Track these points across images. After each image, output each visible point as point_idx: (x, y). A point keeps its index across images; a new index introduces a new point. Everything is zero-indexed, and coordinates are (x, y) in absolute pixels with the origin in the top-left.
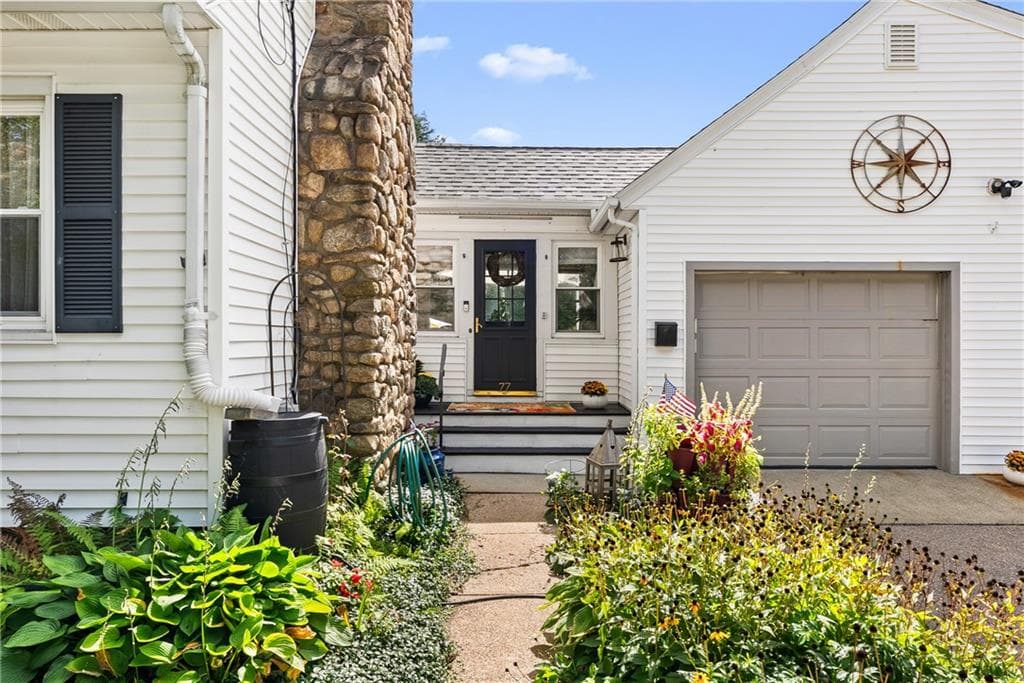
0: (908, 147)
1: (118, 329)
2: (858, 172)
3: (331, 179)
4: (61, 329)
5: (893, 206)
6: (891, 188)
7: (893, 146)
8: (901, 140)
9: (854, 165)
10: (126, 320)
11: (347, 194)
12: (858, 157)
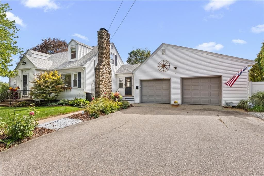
0: (165, 64)
1: (80, 87)
2: (159, 67)
3: (98, 75)
4: (78, 87)
5: (163, 71)
6: (162, 69)
7: (163, 64)
8: (164, 63)
9: (158, 66)
10: (81, 87)
11: (98, 76)
12: (159, 65)
